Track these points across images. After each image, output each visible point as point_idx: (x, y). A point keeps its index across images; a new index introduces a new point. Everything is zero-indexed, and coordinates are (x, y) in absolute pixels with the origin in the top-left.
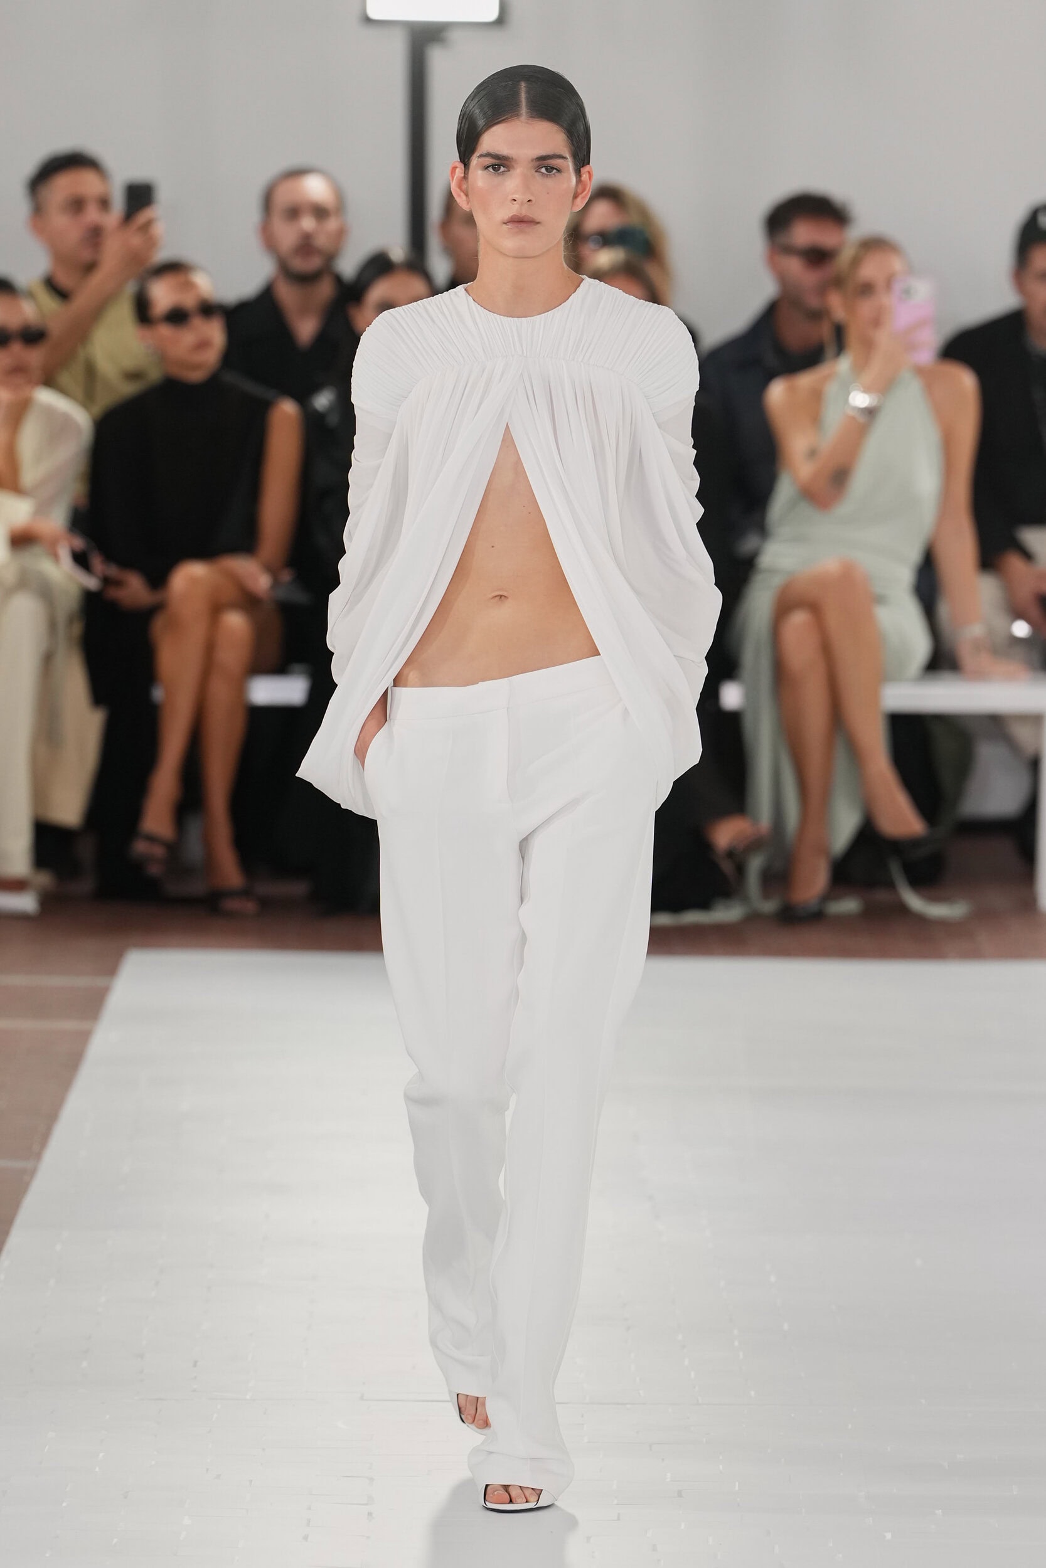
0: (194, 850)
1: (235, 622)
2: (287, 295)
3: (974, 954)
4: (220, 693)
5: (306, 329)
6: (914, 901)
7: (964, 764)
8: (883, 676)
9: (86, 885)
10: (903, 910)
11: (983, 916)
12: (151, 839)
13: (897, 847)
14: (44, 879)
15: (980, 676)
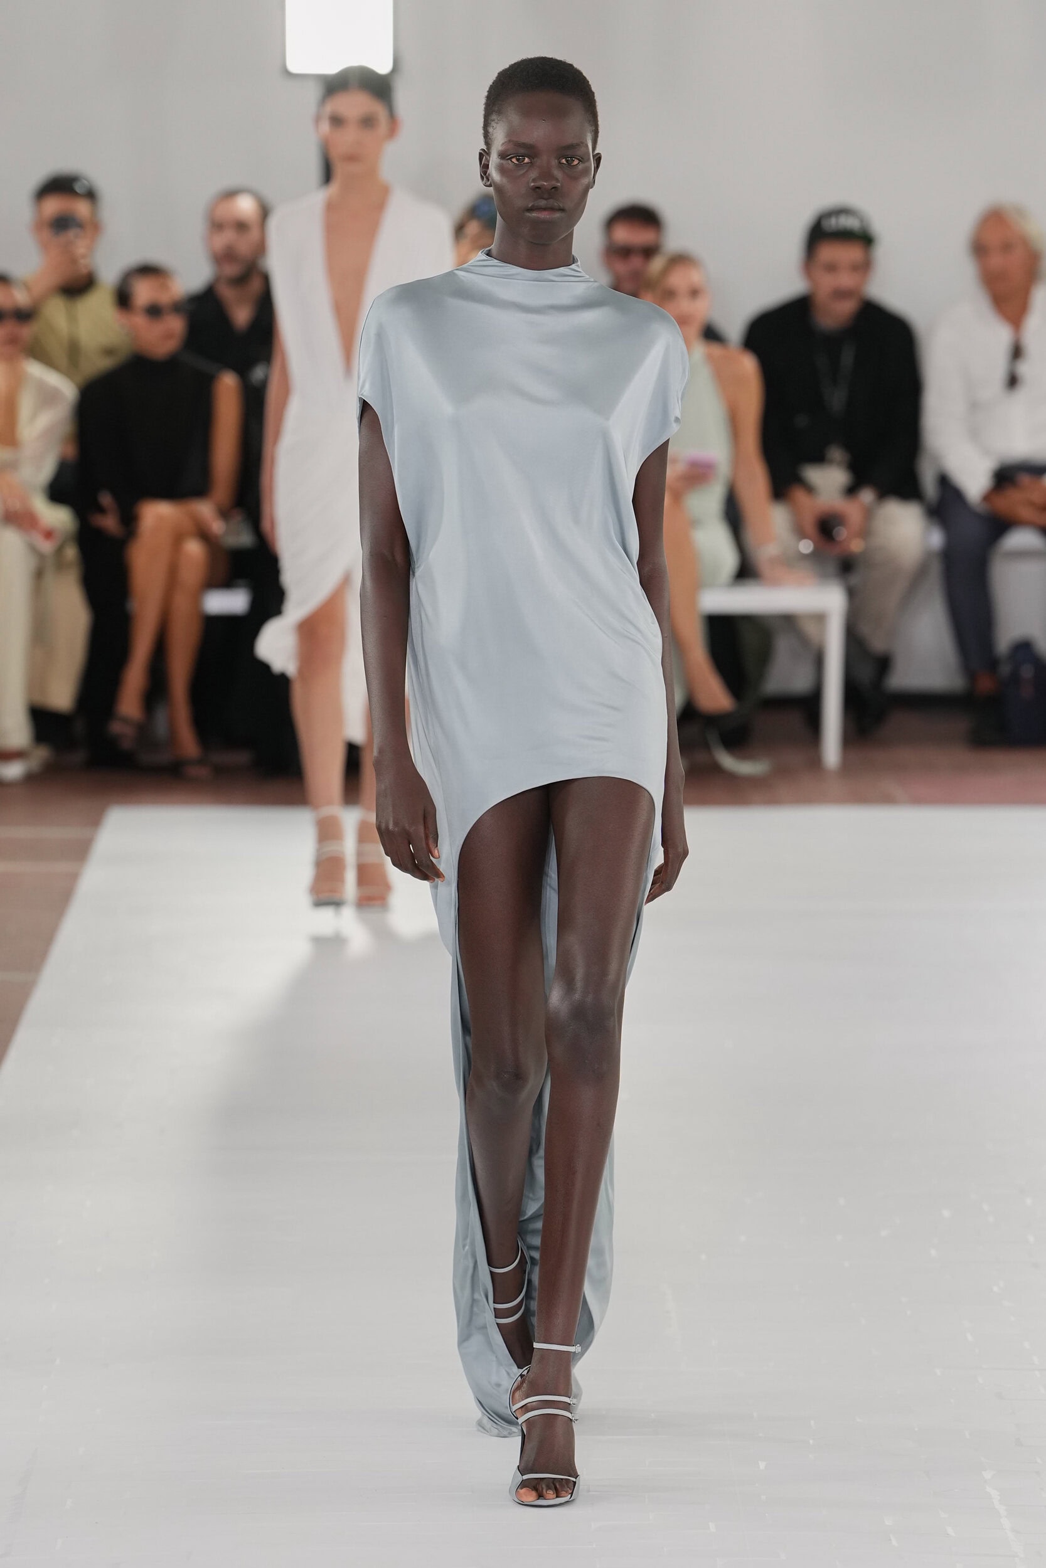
0: (161, 726)
1: (194, 548)
2: (227, 293)
3: (773, 800)
4: (181, 605)
5: (242, 315)
6: (727, 761)
7: (765, 655)
8: (697, 585)
9: (79, 757)
10: (717, 769)
11: (782, 772)
12: (125, 720)
13: (712, 721)
14: (42, 754)
15: (775, 583)
